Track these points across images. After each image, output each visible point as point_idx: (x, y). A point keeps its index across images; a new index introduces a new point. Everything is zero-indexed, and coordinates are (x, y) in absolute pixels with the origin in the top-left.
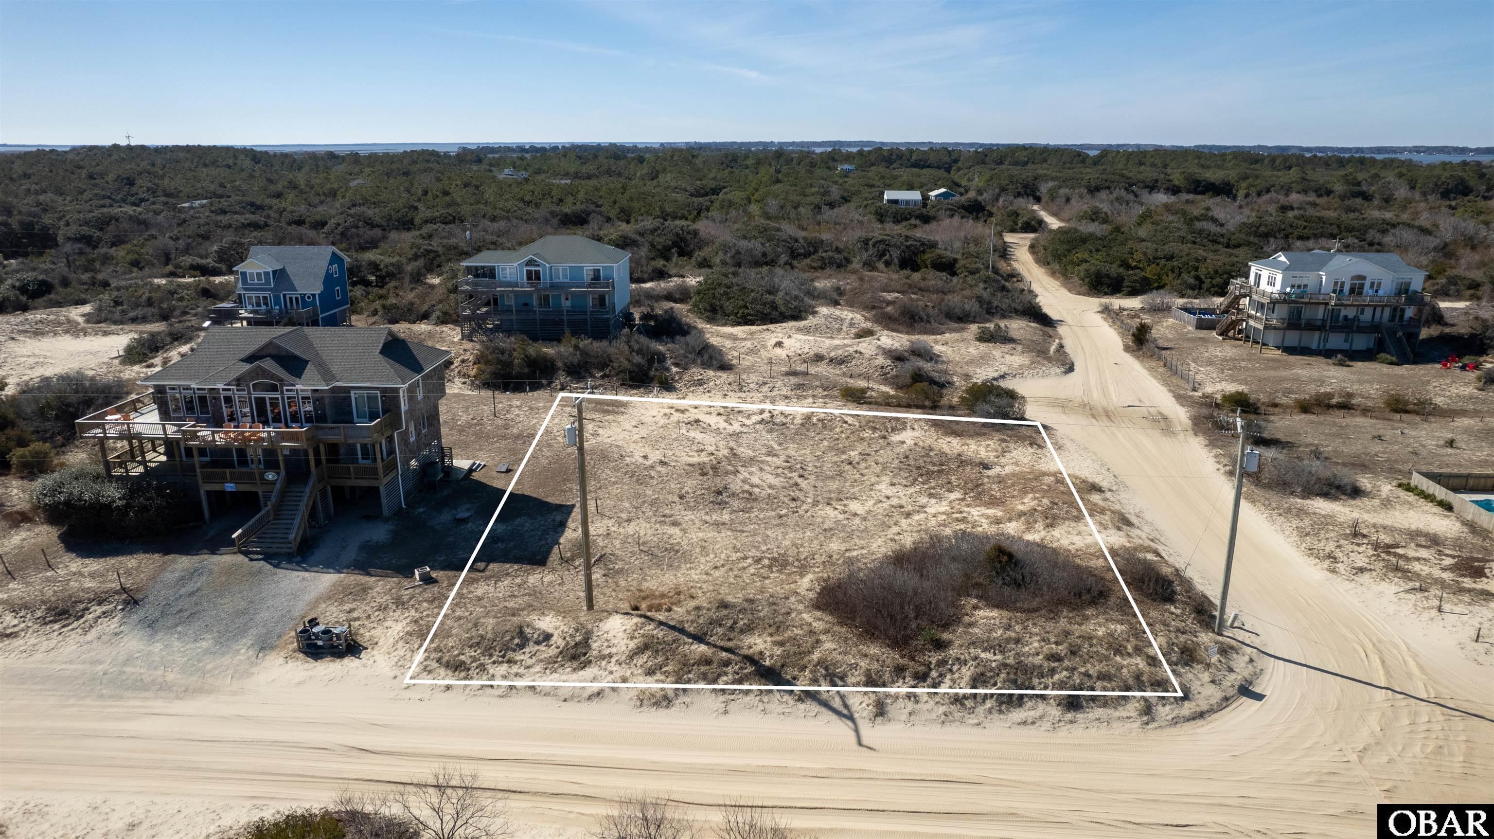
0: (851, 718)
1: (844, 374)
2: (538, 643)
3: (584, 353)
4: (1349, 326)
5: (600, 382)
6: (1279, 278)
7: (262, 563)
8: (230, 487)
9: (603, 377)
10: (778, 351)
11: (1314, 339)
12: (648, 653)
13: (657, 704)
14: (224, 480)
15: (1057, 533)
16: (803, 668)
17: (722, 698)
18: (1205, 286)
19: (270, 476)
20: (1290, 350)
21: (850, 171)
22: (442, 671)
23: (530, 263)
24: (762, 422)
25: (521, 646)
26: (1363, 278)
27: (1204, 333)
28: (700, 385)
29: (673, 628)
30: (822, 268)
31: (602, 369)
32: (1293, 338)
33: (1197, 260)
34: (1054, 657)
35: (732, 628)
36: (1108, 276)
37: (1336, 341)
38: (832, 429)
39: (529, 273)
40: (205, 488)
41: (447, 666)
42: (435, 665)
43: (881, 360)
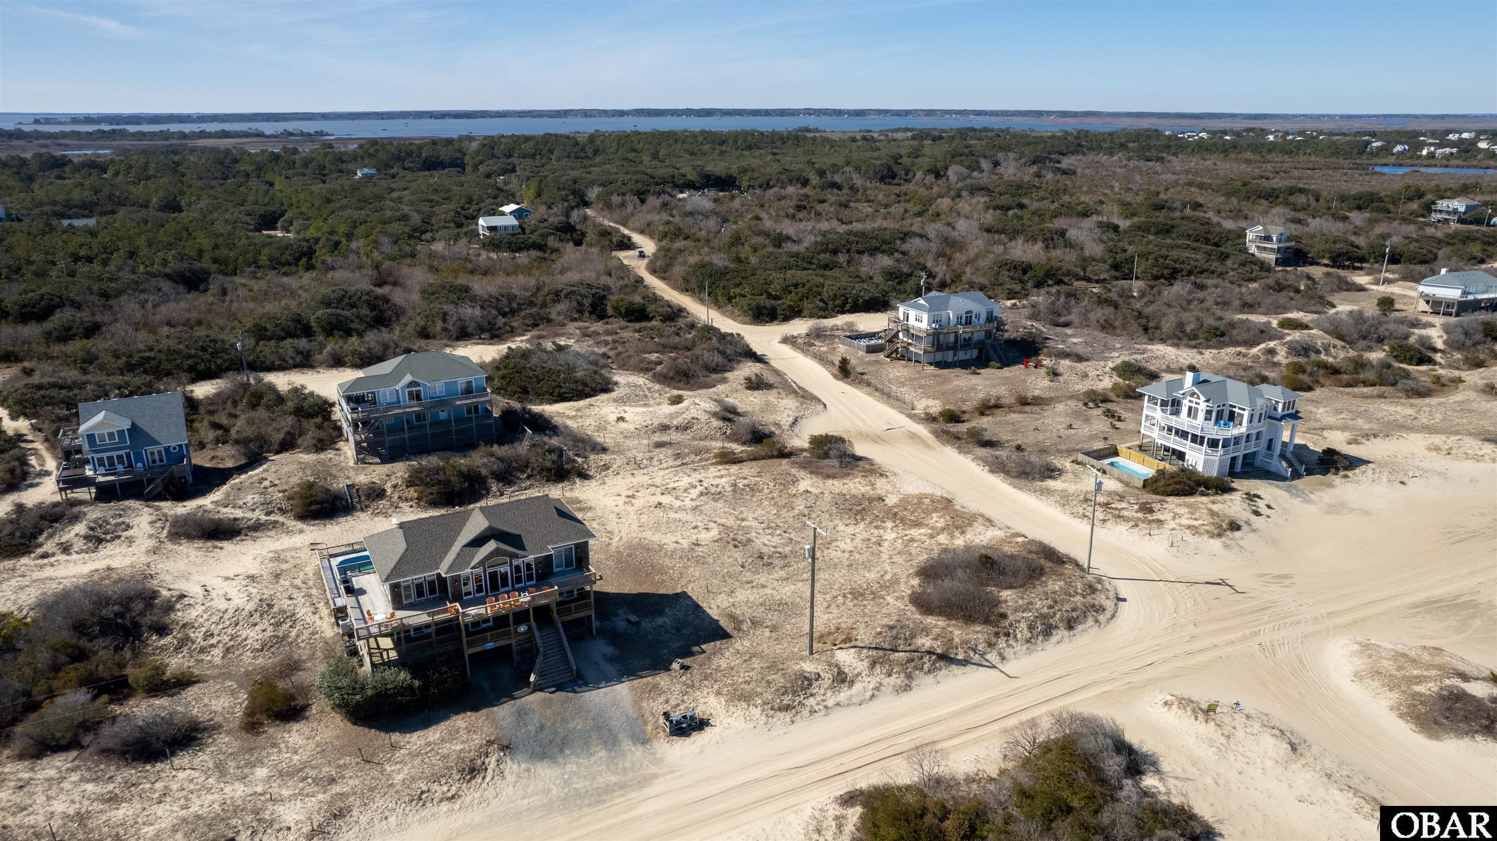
0: (994, 667)
1: (694, 438)
2: (817, 680)
3: (501, 460)
4: (967, 344)
5: (528, 483)
6: (925, 317)
7: (558, 694)
8: (490, 645)
9: (529, 477)
10: (623, 425)
11: (949, 356)
12: (878, 666)
13: (905, 690)
14: (485, 641)
15: (969, 536)
16: (957, 648)
17: (931, 676)
18: (830, 307)
19: (522, 629)
20: (941, 365)
21: (372, 175)
22: (778, 713)
23: (412, 384)
24: (702, 494)
25: (810, 685)
26: (971, 312)
27: (873, 357)
28: (608, 468)
29: (876, 648)
30: (537, 325)
31: (523, 472)
32: (939, 357)
33: (818, 287)
34: (1051, 607)
35: (906, 639)
36: (765, 307)
37: (962, 355)
38: (761, 491)
39: (410, 393)
40: (468, 651)
41: (780, 709)
42: (771, 712)
43: (716, 423)
